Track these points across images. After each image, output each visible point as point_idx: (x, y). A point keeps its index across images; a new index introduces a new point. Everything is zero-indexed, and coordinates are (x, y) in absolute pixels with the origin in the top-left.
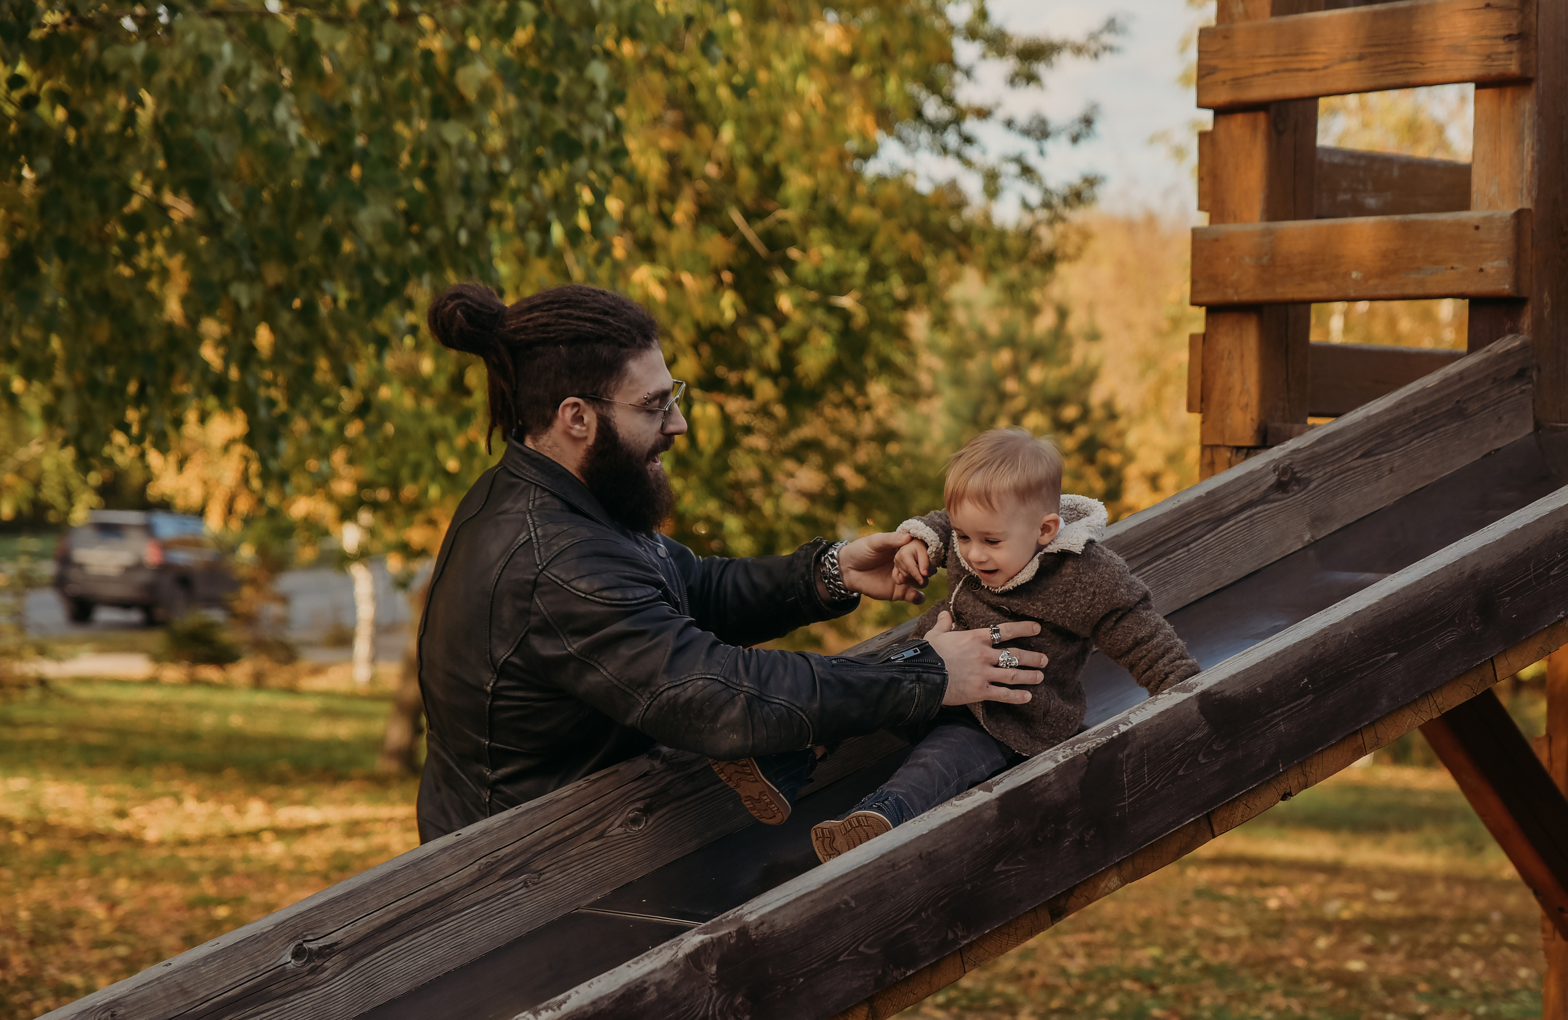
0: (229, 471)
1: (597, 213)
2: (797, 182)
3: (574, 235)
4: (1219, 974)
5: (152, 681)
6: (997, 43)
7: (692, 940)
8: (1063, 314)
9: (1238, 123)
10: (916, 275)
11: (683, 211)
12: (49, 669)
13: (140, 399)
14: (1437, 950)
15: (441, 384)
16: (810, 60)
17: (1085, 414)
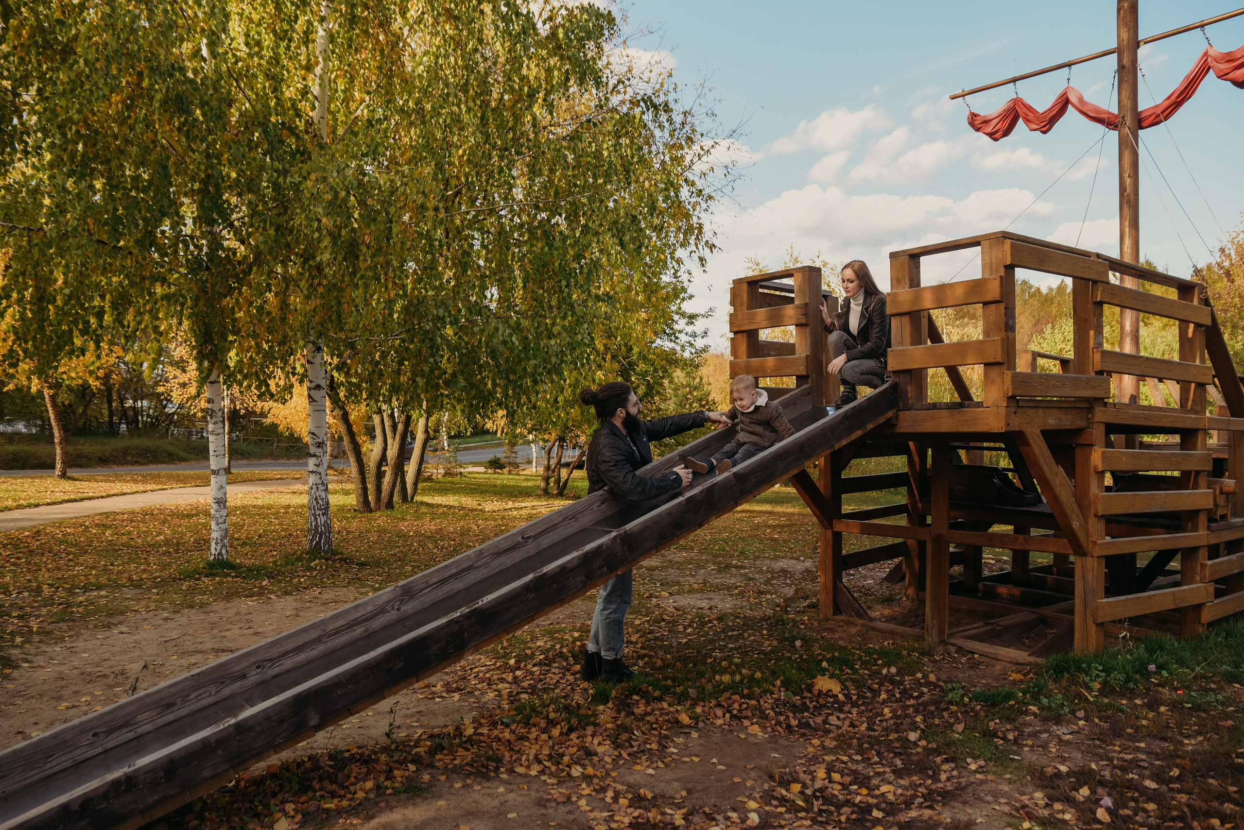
0: (502, 422)
1: (588, 359)
2: (636, 350)
3: (583, 365)
4: (743, 539)
5: (485, 473)
6: (683, 315)
7: (614, 534)
8: (701, 379)
9: (740, 335)
10: (665, 371)
11: (609, 357)
12: (462, 470)
13: (483, 407)
14: (796, 532)
15: (552, 401)
16: (638, 320)
17: (707, 403)
